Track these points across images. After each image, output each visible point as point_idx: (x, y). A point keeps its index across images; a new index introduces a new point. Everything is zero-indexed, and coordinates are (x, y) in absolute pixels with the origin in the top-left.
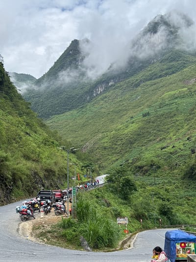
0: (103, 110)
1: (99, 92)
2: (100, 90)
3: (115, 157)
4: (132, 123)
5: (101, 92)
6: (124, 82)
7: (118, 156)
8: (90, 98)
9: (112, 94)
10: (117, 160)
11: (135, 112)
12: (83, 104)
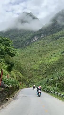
0: (36, 50)
1: (35, 40)
2: (35, 39)
3: (41, 77)
4: (54, 57)
5: (36, 40)
6: (50, 36)
7: (43, 76)
8: (29, 43)
9: (42, 42)
10: (42, 79)
11: (55, 52)
12: (25, 46)
